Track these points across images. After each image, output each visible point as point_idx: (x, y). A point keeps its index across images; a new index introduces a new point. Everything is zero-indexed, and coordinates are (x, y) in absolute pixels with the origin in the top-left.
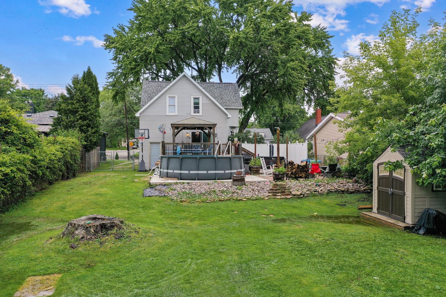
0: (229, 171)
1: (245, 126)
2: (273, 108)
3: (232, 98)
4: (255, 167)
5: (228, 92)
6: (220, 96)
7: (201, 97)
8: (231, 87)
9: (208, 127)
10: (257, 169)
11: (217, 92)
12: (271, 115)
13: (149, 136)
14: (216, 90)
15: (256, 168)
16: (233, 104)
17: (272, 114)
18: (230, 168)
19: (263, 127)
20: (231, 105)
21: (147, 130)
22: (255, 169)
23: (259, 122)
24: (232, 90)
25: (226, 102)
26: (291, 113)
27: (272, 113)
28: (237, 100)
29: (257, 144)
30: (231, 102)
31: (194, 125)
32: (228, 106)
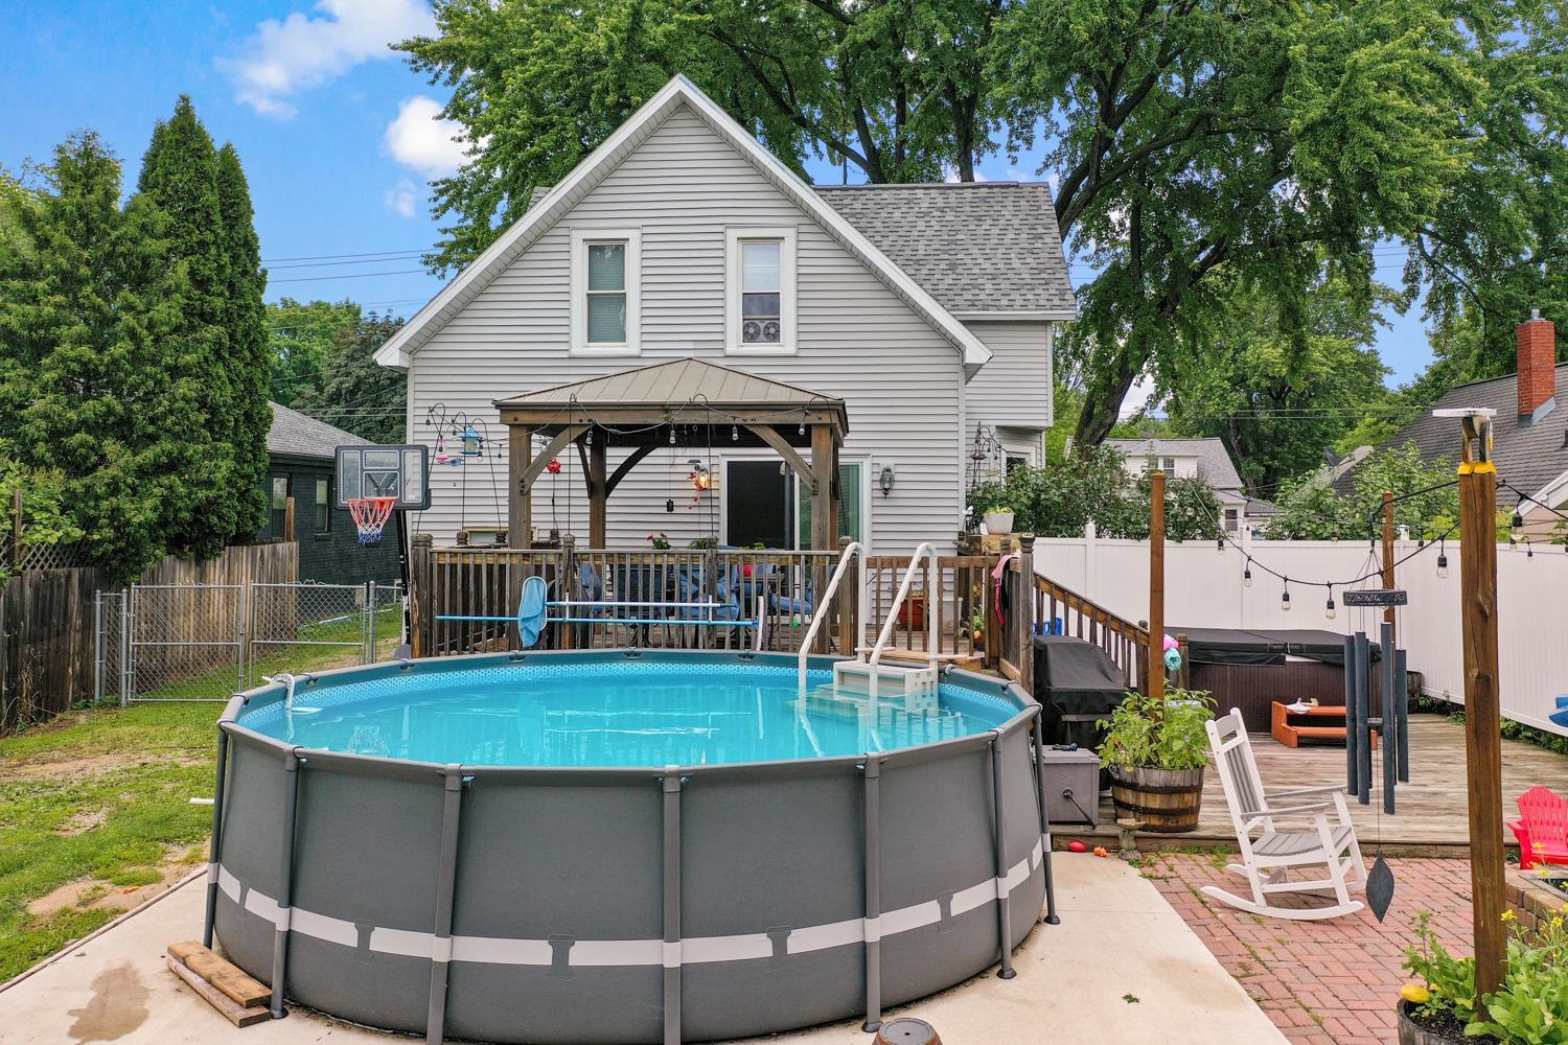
0: (840, 934)
1: (1101, 425)
2: (1236, 351)
3: (1016, 264)
4: (1157, 778)
5: (995, 231)
6: (945, 252)
7: (790, 235)
8: (1009, 202)
9: (778, 428)
10: (1175, 802)
11: (929, 232)
12: (1227, 385)
13: (427, 493)
14: (921, 225)
15: (1168, 790)
16: (1015, 295)
17: (1229, 379)
18: (848, 894)
19: (1190, 435)
20: (1004, 302)
21: (419, 453)
22: (1155, 802)
23: (1175, 408)
24: (1016, 222)
25: (974, 287)
26: (1317, 374)
27: (1230, 374)
28: (1043, 271)
29: (1170, 546)
30: (1005, 286)
31: (664, 408)
32: (985, 308)
